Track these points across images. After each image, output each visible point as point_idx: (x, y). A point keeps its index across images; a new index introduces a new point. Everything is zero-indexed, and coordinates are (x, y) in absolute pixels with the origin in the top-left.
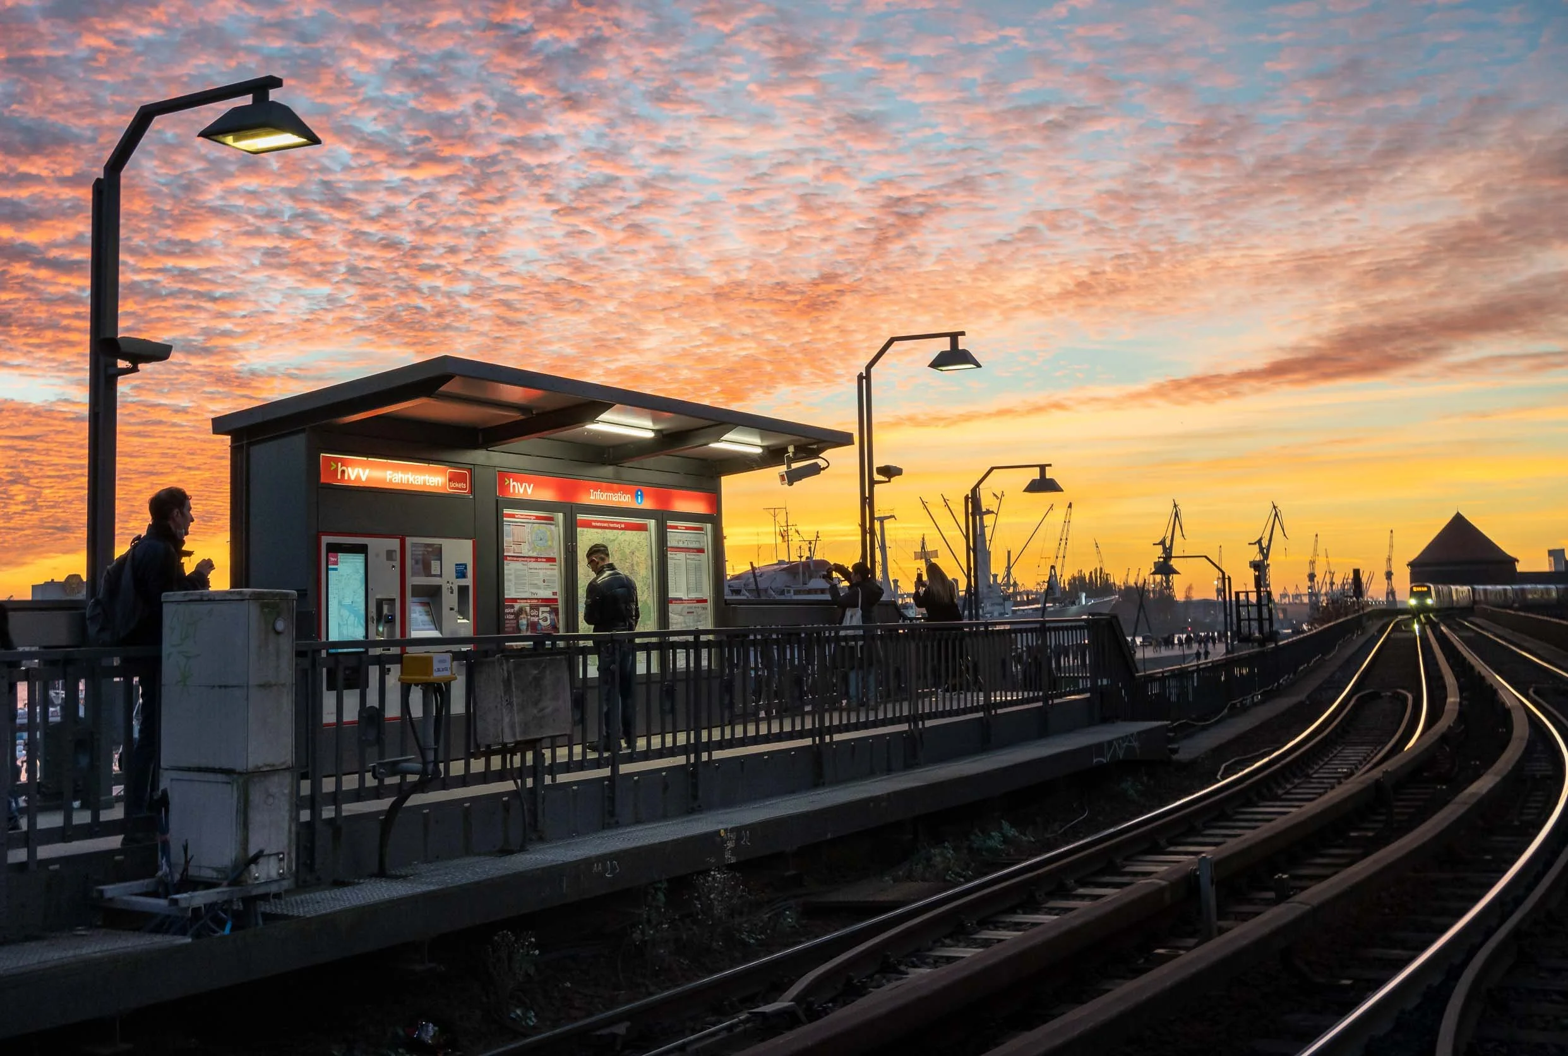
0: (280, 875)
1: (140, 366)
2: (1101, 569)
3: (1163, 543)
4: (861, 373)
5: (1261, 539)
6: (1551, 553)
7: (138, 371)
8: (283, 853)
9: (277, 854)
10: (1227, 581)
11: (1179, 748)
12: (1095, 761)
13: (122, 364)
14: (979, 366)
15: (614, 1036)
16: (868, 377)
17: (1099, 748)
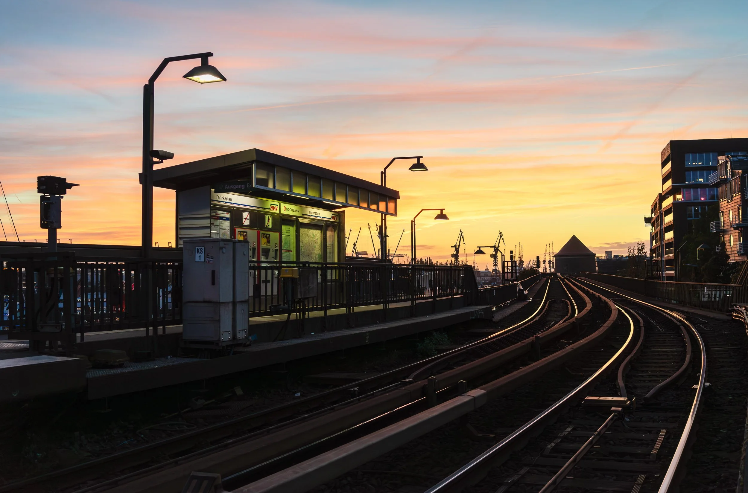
0: (245, 337)
1: (164, 161)
2: (429, 257)
3: (455, 246)
4: (382, 171)
5: (495, 245)
6: (607, 252)
7: (163, 162)
8: (246, 330)
9: (245, 330)
10: (503, 256)
11: (494, 316)
12: (471, 317)
13: (155, 160)
14: (427, 170)
15: (355, 391)
16: (385, 173)
17: (471, 313)
